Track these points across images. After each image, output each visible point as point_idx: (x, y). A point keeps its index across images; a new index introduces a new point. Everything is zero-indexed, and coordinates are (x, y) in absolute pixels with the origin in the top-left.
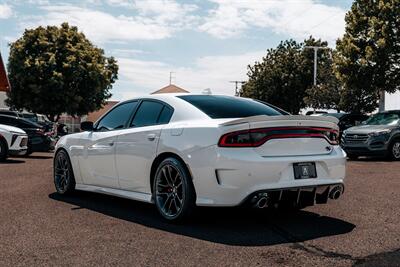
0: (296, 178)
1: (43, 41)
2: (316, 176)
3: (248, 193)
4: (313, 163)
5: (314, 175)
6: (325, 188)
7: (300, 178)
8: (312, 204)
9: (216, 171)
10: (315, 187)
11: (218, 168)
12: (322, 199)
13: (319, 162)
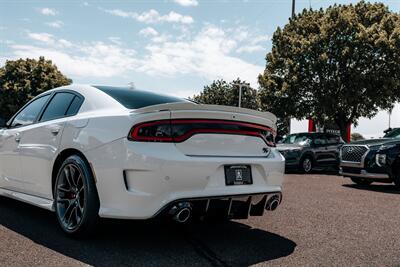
0: (227, 184)
1: (22, 70)
2: (252, 183)
3: (165, 202)
4: (249, 166)
5: (248, 181)
6: (261, 197)
7: (232, 184)
8: (246, 218)
9: (124, 172)
10: (251, 196)
11: (126, 168)
12: (258, 211)
13: (255, 165)
